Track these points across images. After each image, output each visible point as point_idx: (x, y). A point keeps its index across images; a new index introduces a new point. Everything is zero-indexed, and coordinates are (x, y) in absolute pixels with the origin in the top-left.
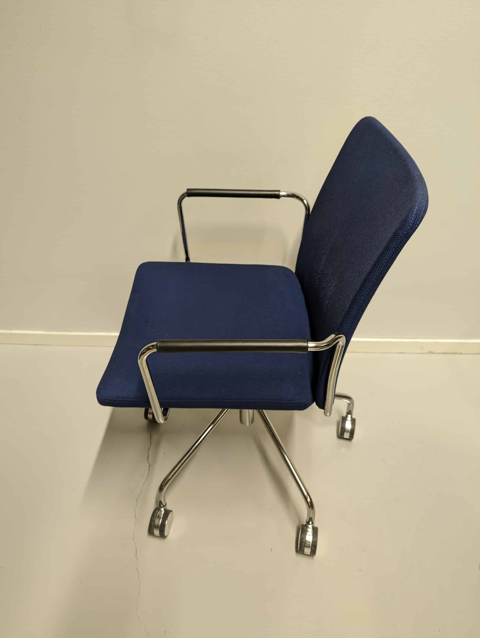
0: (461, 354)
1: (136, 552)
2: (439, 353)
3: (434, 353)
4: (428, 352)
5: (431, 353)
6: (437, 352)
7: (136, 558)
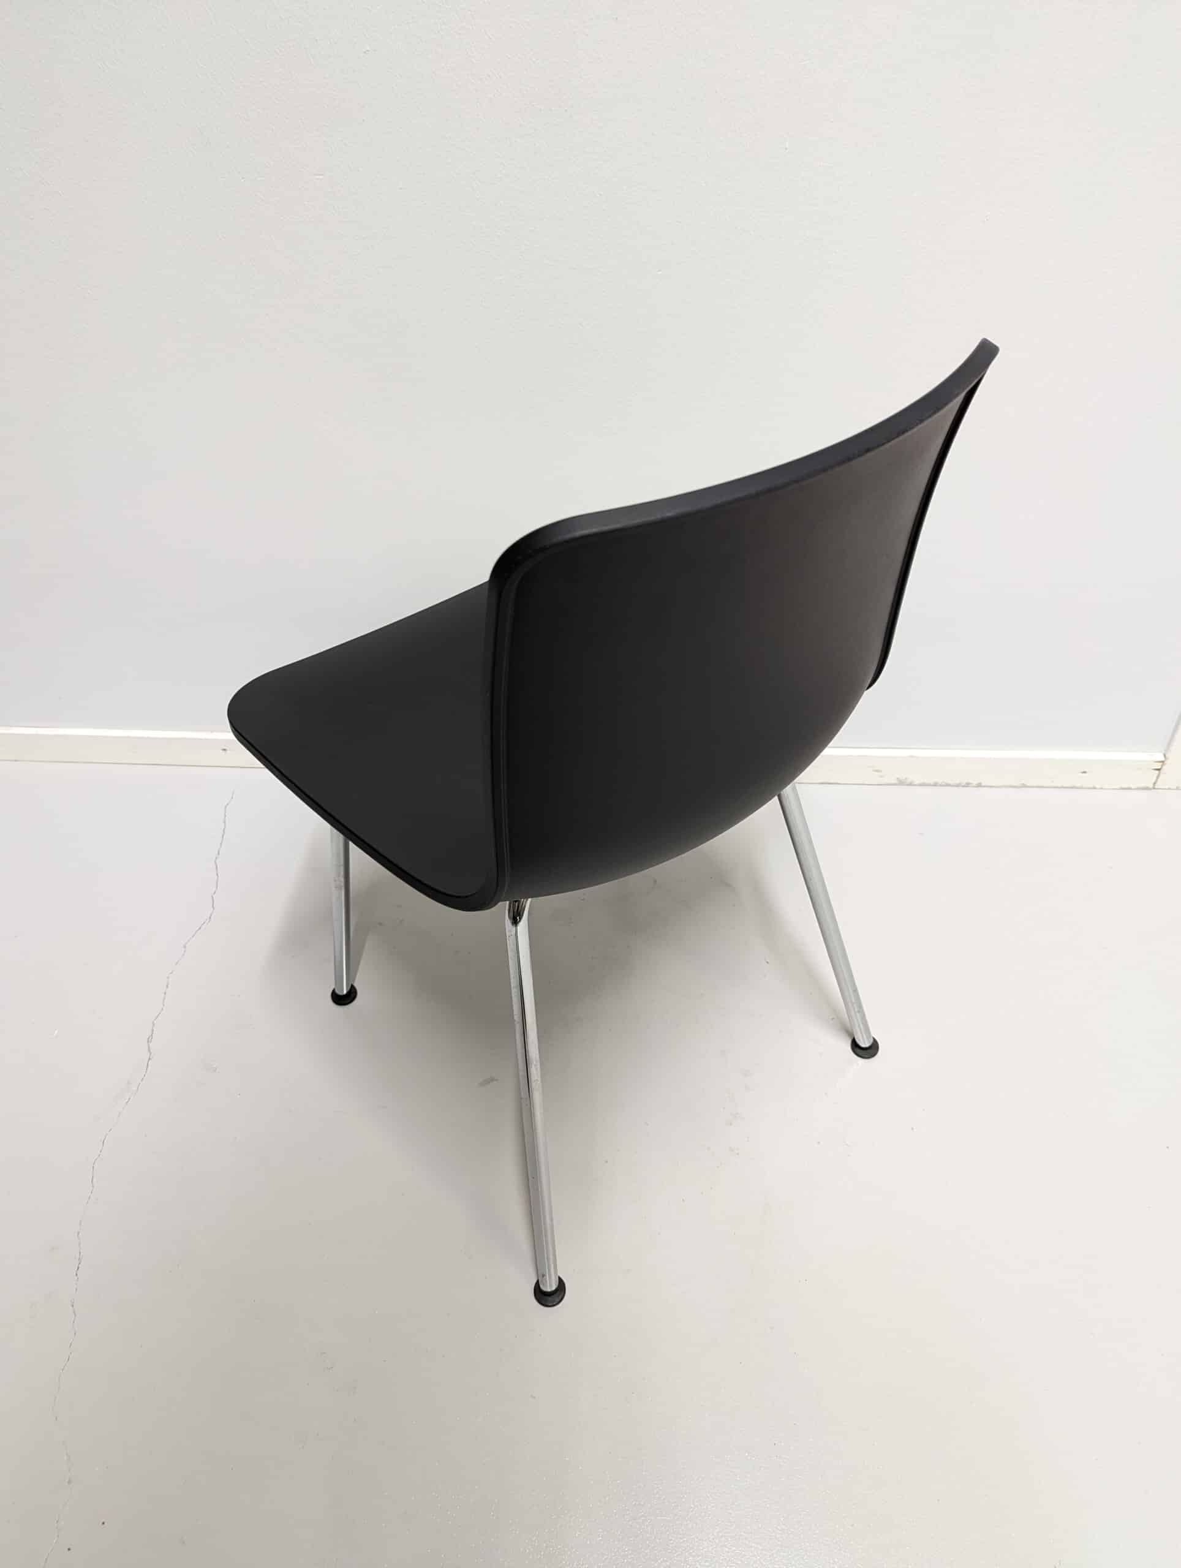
1: (80, 1264)
2: (924, 785)
3: (911, 784)
4: (896, 782)
5: (901, 783)
6: (917, 782)
7: (76, 1278)
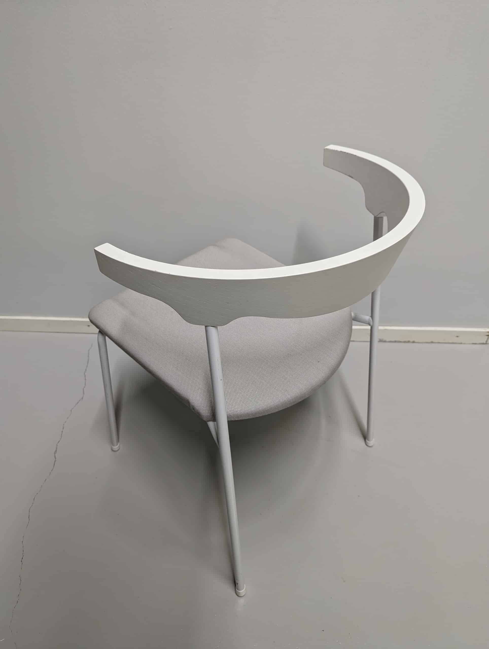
0: (414, 342)
3: (385, 342)
5: (381, 341)
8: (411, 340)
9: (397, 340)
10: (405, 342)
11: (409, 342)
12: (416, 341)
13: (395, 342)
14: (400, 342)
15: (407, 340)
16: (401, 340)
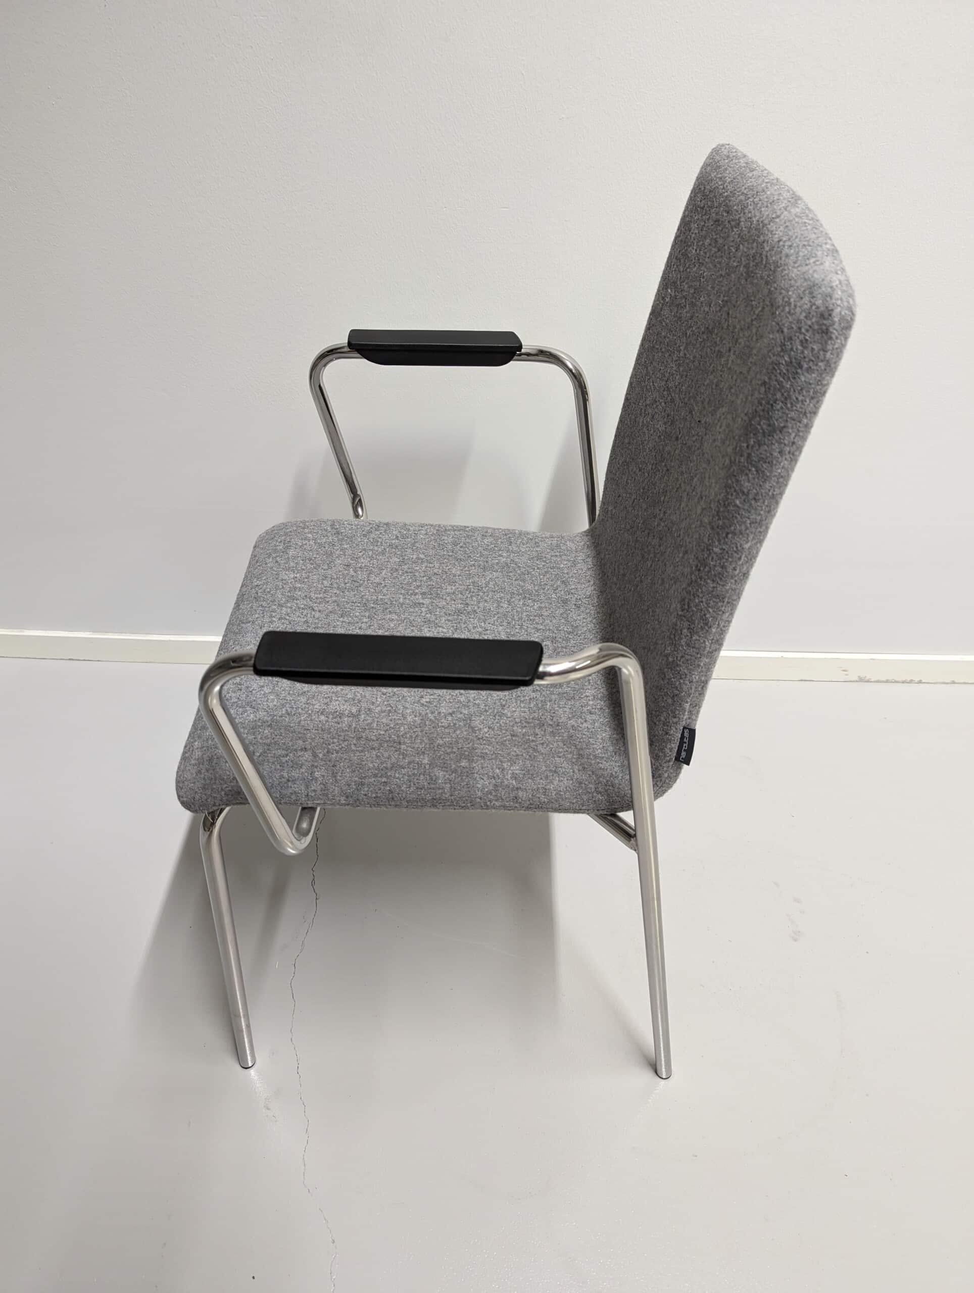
0: (920, 682)
2: (878, 681)
3: (868, 681)
4: (858, 680)
5: (861, 680)
6: (873, 680)
8: (916, 680)
9: (890, 678)
10: (903, 682)
11: (911, 682)
12: (924, 681)
13: (887, 681)
14: (896, 682)
15: (909, 680)
16: (897, 680)
